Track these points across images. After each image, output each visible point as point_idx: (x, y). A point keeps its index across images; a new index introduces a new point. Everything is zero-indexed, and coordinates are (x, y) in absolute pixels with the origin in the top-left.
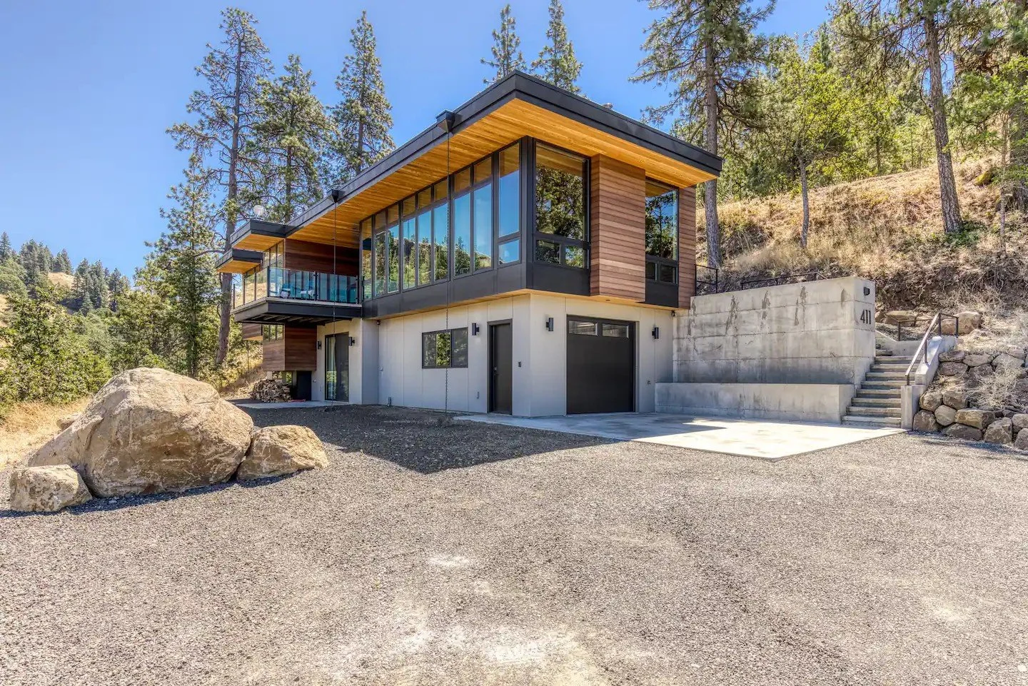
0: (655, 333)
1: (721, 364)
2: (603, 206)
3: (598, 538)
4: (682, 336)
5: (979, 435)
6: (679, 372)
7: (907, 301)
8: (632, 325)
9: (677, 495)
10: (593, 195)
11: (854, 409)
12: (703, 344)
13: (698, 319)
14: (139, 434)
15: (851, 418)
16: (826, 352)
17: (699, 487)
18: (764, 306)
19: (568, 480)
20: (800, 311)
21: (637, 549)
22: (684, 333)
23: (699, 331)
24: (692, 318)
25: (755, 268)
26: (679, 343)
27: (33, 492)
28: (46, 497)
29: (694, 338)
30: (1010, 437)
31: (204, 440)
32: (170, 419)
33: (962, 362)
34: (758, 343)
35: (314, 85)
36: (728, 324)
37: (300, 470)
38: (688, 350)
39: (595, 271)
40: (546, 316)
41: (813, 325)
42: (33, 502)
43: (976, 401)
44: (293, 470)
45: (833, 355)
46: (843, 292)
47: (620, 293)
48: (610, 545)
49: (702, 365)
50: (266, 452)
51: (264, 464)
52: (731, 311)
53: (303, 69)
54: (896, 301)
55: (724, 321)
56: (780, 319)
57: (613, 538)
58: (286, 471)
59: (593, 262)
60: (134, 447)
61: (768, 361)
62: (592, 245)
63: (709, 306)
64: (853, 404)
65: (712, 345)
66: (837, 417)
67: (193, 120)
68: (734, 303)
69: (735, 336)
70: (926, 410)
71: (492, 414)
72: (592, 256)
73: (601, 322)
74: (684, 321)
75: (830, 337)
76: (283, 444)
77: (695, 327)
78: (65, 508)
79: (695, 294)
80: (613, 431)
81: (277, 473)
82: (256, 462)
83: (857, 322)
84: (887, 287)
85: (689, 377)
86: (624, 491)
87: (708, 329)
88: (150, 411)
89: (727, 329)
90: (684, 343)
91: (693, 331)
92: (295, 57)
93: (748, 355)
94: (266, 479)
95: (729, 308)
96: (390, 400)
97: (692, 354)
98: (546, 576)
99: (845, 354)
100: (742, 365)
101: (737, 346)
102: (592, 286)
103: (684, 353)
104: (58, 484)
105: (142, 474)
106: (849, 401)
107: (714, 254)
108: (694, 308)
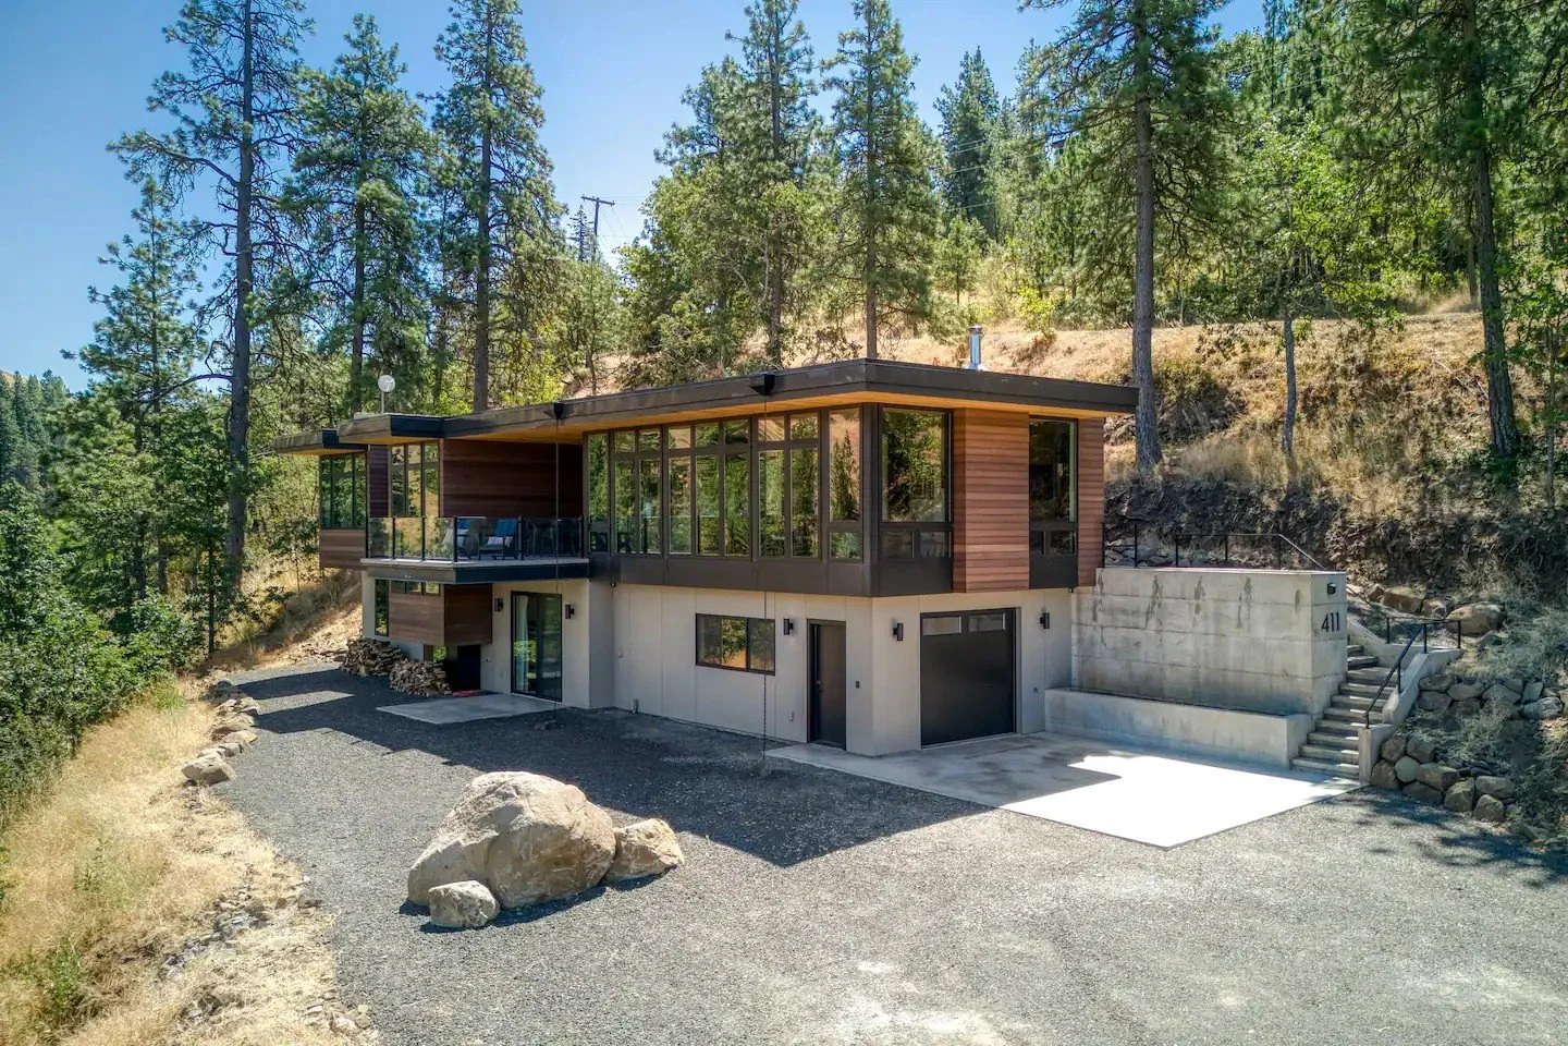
0: (1044, 620)
1: (1140, 668)
2: (971, 475)
3: (988, 945)
4: (1083, 621)
5: (1439, 799)
6: (1081, 675)
7: (1420, 567)
8: (1011, 614)
9: (1056, 899)
10: (957, 459)
11: (1308, 750)
12: (1114, 637)
13: (1106, 601)
14: (537, 848)
15: (1302, 762)
16: (1277, 669)
17: (1082, 887)
18: (1197, 597)
19: (950, 880)
20: (1244, 609)
21: (1020, 955)
22: (1087, 617)
23: (1109, 617)
24: (1099, 598)
25: (1210, 477)
26: (1080, 632)
27: (461, 909)
28: (473, 913)
29: (1102, 628)
30: (1469, 803)
31: (587, 848)
32: (564, 832)
33: (1445, 692)
34: (1189, 646)
35: (404, 70)
36: (1149, 613)
37: (668, 869)
38: (1092, 643)
39: (960, 561)
40: (893, 620)
41: (1261, 631)
42: (461, 919)
43: (1445, 752)
44: (661, 870)
45: (1285, 674)
46: (1298, 593)
47: (996, 585)
48: (998, 951)
49: (1113, 668)
50: (635, 854)
51: (633, 866)
52: (1153, 597)
53: (384, 41)
54: (1405, 566)
55: (1143, 609)
56: (1218, 617)
57: (1000, 945)
58: (652, 872)
59: (957, 548)
60: (533, 860)
61: (1203, 673)
62: (955, 526)
63: (1122, 583)
64: (1309, 742)
65: (1126, 639)
66: (1284, 760)
67: (162, 125)
68: (1157, 588)
69: (1159, 631)
70: (1387, 761)
71: (814, 745)
72: (956, 540)
73: (965, 615)
74: (1087, 602)
75: (1281, 648)
76: (650, 844)
77: (1103, 611)
78: (488, 923)
79: (1102, 565)
80: (989, 788)
81: (645, 874)
82: (624, 863)
83: (1315, 632)
84: (1394, 542)
85: (1095, 686)
86: (1007, 893)
87: (1122, 617)
88: (546, 826)
89: (1147, 620)
90: (1088, 632)
91: (1100, 616)
92: (366, 19)
93: (1176, 660)
94: (637, 880)
95: (1150, 592)
96: (637, 703)
97: (1098, 649)
98: (952, 977)
99: (1300, 673)
100: (1168, 672)
101: (1161, 646)
102: (955, 579)
103: (1088, 648)
104: (481, 901)
105: (538, 885)
106: (1304, 738)
107: (1146, 440)
108: (1102, 584)
